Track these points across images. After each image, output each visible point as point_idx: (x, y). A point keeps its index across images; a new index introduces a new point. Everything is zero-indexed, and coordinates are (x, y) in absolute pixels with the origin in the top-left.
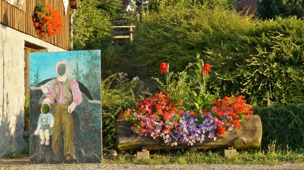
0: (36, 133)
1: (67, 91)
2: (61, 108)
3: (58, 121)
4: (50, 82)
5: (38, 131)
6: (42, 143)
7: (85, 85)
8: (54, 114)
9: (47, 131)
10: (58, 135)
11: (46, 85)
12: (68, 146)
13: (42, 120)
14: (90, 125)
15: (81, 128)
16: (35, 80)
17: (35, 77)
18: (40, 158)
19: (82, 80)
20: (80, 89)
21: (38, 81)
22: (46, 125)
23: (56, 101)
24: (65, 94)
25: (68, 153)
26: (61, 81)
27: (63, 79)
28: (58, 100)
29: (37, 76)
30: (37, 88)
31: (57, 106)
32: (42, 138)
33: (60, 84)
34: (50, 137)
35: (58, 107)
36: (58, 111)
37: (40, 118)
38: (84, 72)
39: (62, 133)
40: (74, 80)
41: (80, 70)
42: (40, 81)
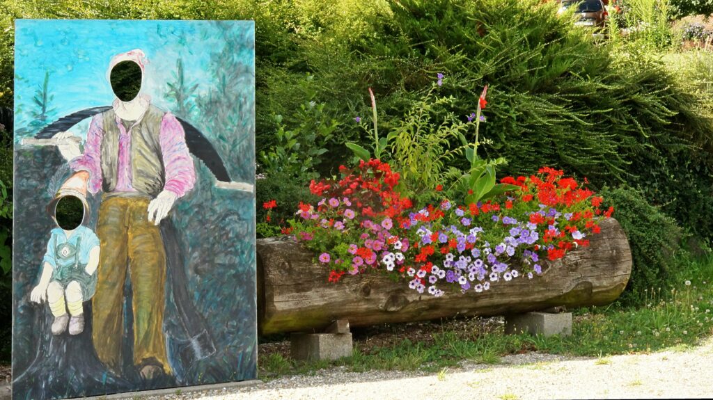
0: (36, 295)
1: (147, 152)
2: (125, 207)
3: (115, 252)
4: (88, 120)
5: (45, 290)
6: (56, 328)
7: (206, 133)
8: (99, 228)
9: (75, 287)
10: (112, 297)
11: (74, 131)
12: (147, 334)
13: (57, 250)
14: (221, 259)
15: (190, 272)
16: (34, 114)
17: (34, 105)
18: (51, 378)
19: (195, 117)
20: (188, 146)
21: (44, 119)
22: (71, 268)
23: (106, 187)
24: (140, 163)
25: (147, 355)
26: (127, 118)
27: (131, 111)
28: (113, 181)
29: (41, 101)
30: (42, 143)
31: (112, 202)
32: (57, 309)
33: (122, 130)
34: (87, 306)
35: (113, 207)
36: (114, 220)
37: (50, 244)
38: (204, 92)
39: (128, 291)
40: (170, 116)
41: (188, 85)
42: (52, 119)
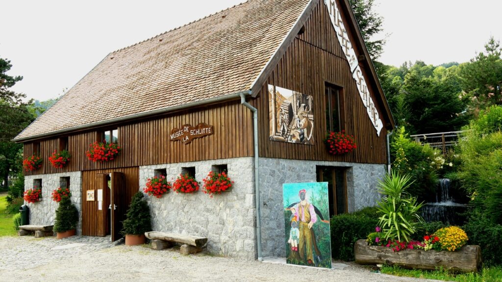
1: (307, 212)
2: (304, 224)
3: (302, 234)
5: (290, 241)
7: (318, 208)
8: (299, 228)
9: (296, 241)
10: (302, 244)
11: (294, 207)
14: (323, 239)
15: (317, 241)
17: (286, 201)
19: (316, 205)
20: (315, 211)
21: (288, 205)
22: (295, 237)
23: (300, 220)
24: (306, 215)
25: (309, 258)
26: (303, 204)
28: (301, 218)
29: (288, 201)
30: (288, 210)
32: (293, 245)
33: (302, 207)
34: (298, 245)
35: (302, 224)
36: (302, 227)
37: (291, 231)
38: (317, 199)
39: (305, 243)
40: (311, 204)
41: (314, 197)
42: (290, 204)
